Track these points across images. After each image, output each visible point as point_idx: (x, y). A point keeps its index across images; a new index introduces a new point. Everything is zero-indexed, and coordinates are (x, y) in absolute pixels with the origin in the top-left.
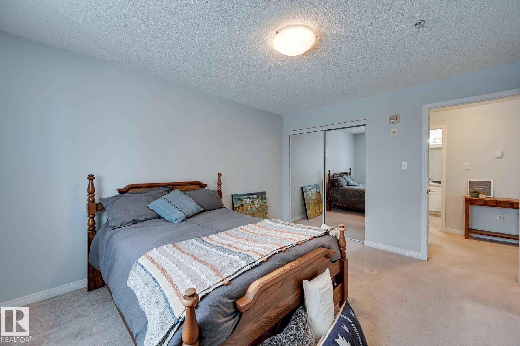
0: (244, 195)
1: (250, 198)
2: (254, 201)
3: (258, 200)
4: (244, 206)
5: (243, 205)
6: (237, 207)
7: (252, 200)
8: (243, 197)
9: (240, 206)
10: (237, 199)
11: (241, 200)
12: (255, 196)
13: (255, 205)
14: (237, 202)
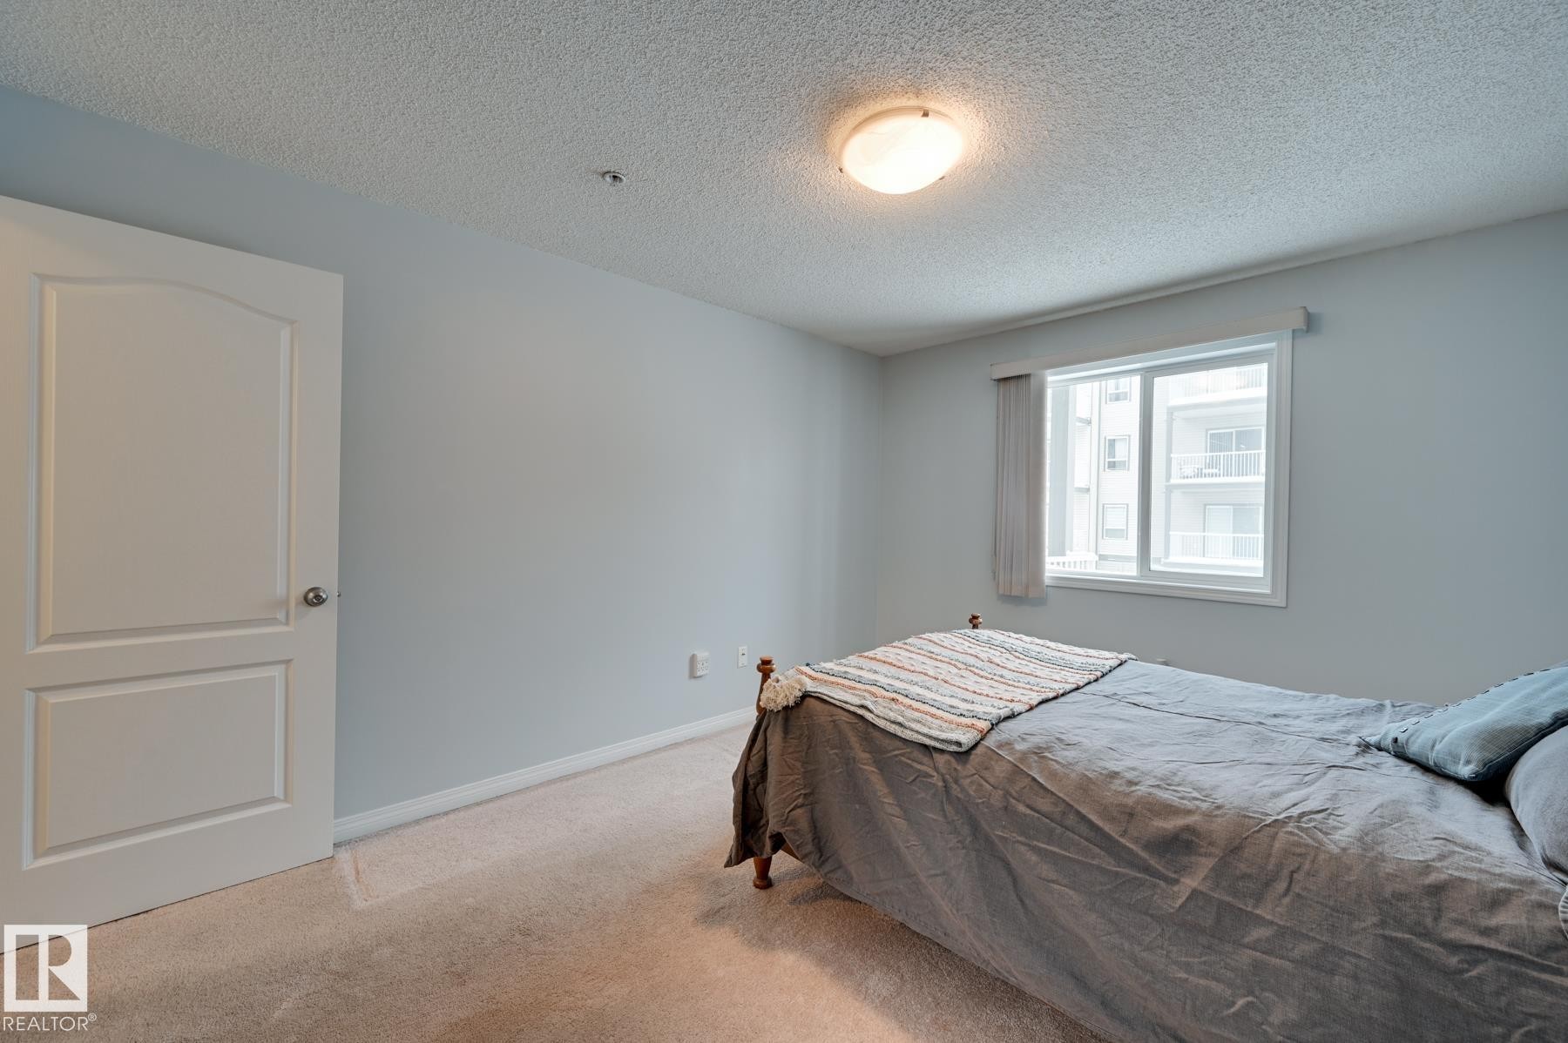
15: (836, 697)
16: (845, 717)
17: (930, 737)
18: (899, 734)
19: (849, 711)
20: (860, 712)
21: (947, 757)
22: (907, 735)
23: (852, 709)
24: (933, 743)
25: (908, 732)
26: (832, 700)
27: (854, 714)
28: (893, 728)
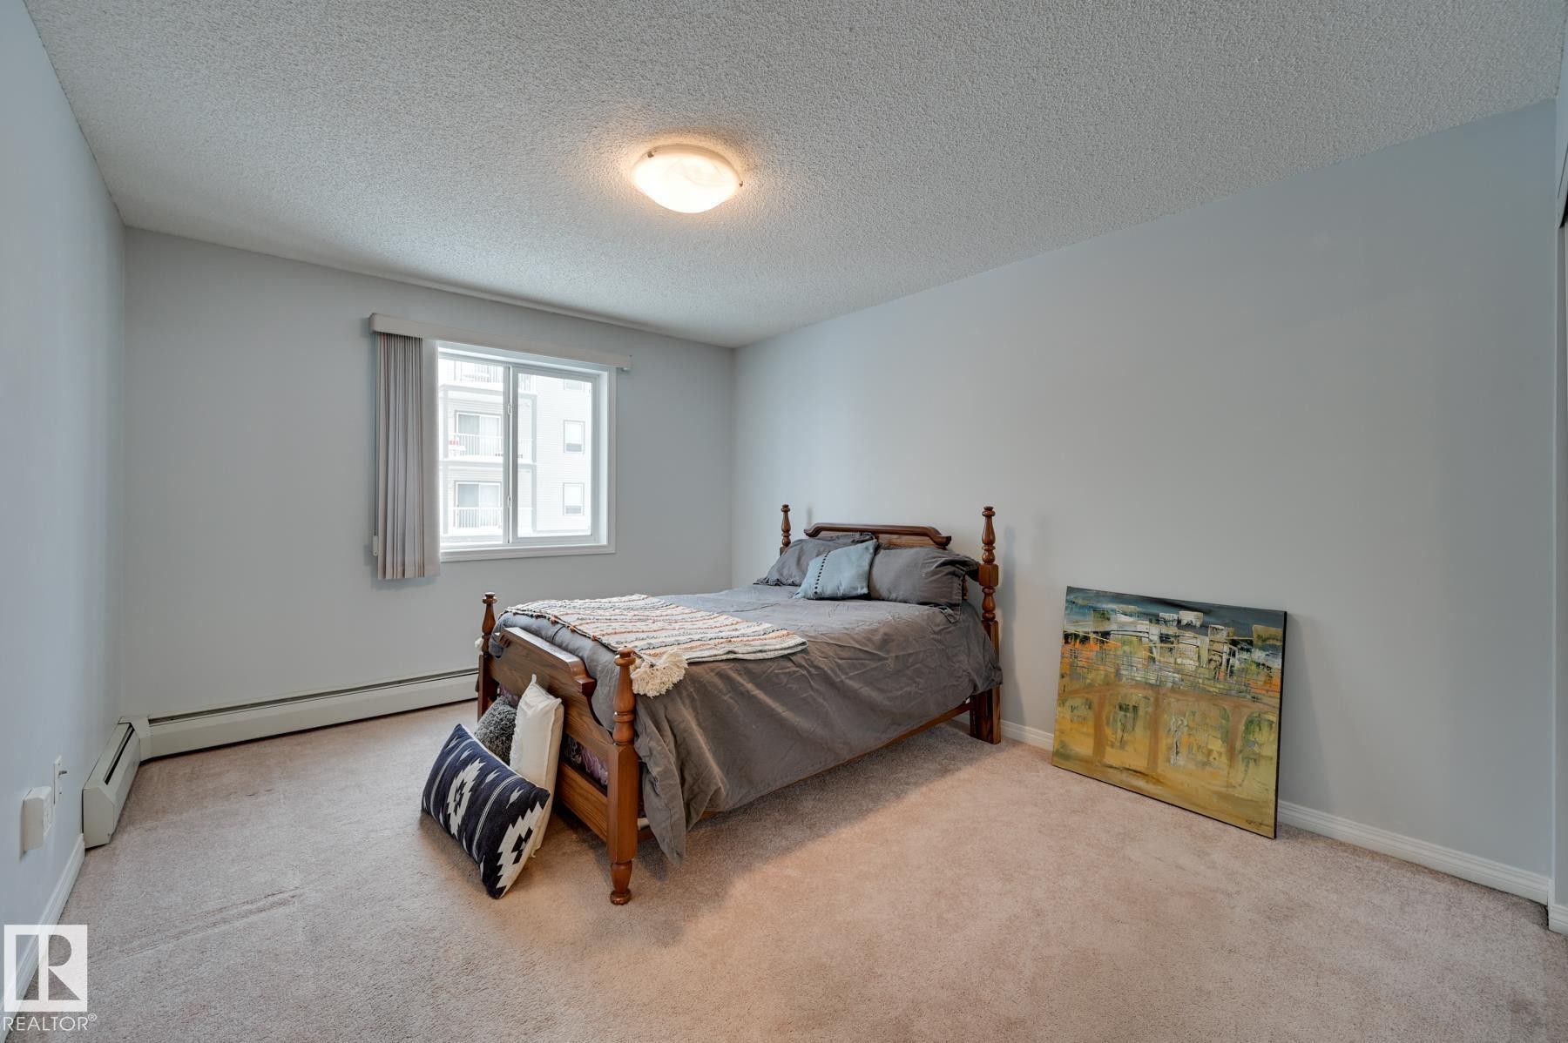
0: (1119, 598)
1: (1156, 620)
2: (1177, 637)
3: (1207, 639)
4: (1112, 640)
5: (1106, 634)
6: (1076, 636)
7: (1165, 631)
8: (1114, 606)
9: (1092, 636)
10: (1082, 607)
11: (1104, 616)
12: (1188, 617)
13: (1182, 654)
14: (1081, 618)
15: (705, 655)
16: (723, 666)
17: (785, 649)
18: (767, 657)
19: (722, 661)
20: (731, 656)
21: (800, 655)
22: (771, 655)
23: (724, 657)
24: (786, 652)
25: (769, 653)
26: (704, 660)
27: (727, 660)
28: (760, 656)
